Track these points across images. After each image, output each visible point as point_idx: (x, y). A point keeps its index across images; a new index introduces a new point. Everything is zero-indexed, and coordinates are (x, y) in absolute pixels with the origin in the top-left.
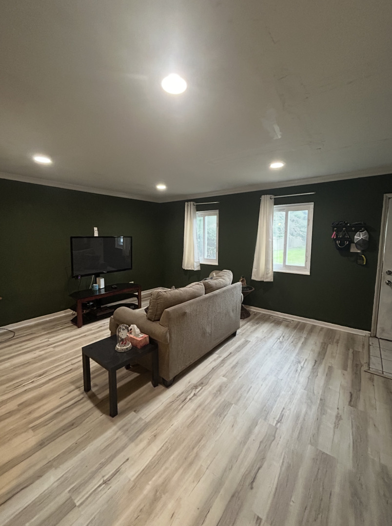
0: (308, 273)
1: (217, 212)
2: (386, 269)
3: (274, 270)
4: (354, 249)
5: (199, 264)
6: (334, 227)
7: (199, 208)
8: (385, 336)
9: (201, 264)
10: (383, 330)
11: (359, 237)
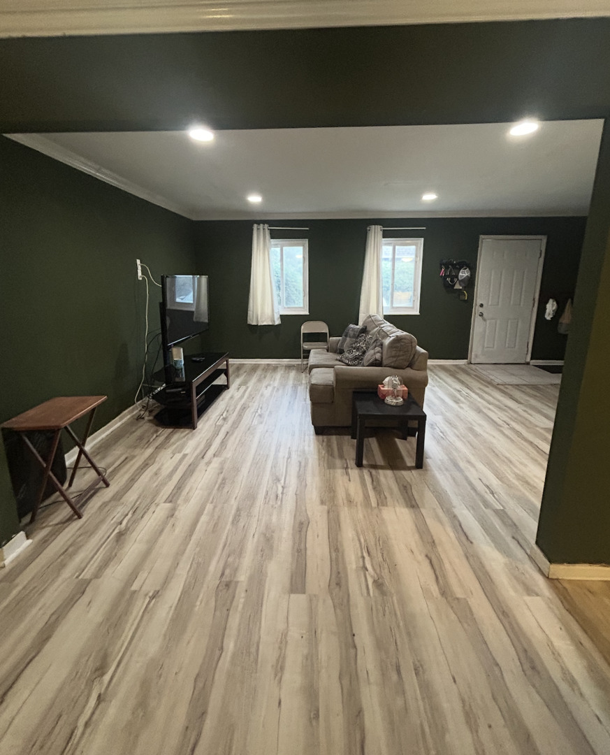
0: (417, 313)
1: (306, 242)
2: (479, 302)
3: (385, 314)
4: (458, 286)
5: (279, 316)
6: (441, 265)
7: (274, 235)
8: (478, 361)
9: (281, 316)
10: (476, 356)
11: (464, 274)
